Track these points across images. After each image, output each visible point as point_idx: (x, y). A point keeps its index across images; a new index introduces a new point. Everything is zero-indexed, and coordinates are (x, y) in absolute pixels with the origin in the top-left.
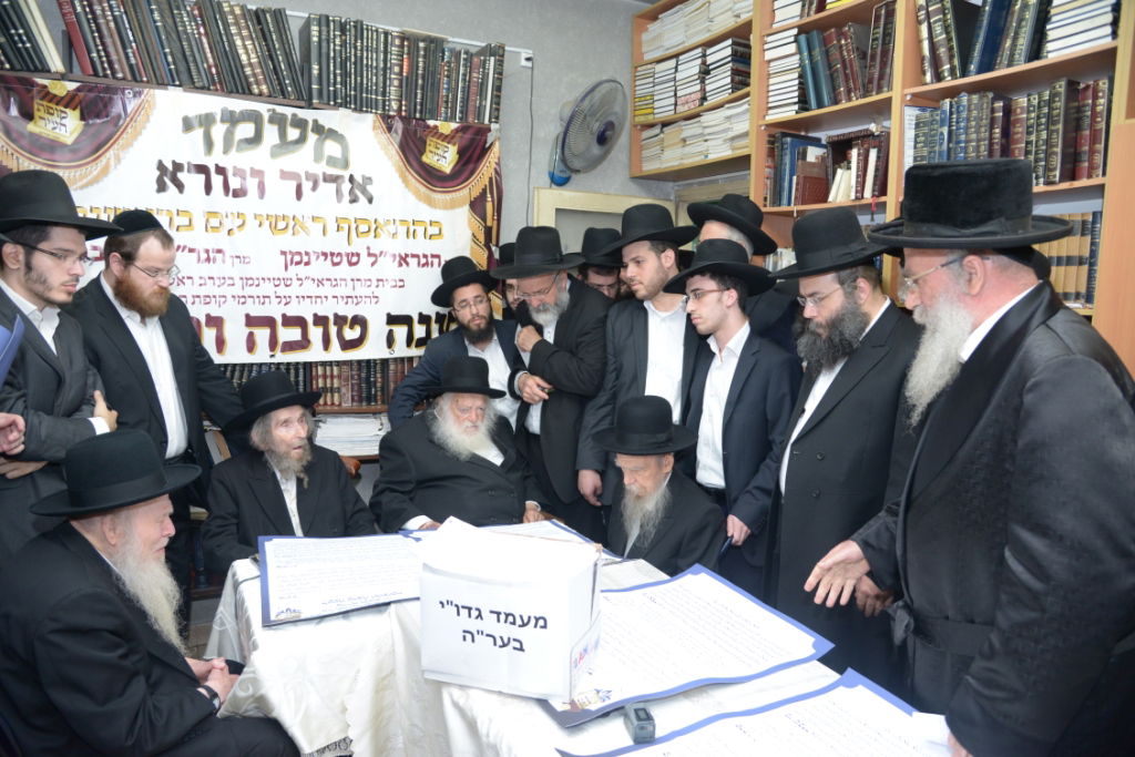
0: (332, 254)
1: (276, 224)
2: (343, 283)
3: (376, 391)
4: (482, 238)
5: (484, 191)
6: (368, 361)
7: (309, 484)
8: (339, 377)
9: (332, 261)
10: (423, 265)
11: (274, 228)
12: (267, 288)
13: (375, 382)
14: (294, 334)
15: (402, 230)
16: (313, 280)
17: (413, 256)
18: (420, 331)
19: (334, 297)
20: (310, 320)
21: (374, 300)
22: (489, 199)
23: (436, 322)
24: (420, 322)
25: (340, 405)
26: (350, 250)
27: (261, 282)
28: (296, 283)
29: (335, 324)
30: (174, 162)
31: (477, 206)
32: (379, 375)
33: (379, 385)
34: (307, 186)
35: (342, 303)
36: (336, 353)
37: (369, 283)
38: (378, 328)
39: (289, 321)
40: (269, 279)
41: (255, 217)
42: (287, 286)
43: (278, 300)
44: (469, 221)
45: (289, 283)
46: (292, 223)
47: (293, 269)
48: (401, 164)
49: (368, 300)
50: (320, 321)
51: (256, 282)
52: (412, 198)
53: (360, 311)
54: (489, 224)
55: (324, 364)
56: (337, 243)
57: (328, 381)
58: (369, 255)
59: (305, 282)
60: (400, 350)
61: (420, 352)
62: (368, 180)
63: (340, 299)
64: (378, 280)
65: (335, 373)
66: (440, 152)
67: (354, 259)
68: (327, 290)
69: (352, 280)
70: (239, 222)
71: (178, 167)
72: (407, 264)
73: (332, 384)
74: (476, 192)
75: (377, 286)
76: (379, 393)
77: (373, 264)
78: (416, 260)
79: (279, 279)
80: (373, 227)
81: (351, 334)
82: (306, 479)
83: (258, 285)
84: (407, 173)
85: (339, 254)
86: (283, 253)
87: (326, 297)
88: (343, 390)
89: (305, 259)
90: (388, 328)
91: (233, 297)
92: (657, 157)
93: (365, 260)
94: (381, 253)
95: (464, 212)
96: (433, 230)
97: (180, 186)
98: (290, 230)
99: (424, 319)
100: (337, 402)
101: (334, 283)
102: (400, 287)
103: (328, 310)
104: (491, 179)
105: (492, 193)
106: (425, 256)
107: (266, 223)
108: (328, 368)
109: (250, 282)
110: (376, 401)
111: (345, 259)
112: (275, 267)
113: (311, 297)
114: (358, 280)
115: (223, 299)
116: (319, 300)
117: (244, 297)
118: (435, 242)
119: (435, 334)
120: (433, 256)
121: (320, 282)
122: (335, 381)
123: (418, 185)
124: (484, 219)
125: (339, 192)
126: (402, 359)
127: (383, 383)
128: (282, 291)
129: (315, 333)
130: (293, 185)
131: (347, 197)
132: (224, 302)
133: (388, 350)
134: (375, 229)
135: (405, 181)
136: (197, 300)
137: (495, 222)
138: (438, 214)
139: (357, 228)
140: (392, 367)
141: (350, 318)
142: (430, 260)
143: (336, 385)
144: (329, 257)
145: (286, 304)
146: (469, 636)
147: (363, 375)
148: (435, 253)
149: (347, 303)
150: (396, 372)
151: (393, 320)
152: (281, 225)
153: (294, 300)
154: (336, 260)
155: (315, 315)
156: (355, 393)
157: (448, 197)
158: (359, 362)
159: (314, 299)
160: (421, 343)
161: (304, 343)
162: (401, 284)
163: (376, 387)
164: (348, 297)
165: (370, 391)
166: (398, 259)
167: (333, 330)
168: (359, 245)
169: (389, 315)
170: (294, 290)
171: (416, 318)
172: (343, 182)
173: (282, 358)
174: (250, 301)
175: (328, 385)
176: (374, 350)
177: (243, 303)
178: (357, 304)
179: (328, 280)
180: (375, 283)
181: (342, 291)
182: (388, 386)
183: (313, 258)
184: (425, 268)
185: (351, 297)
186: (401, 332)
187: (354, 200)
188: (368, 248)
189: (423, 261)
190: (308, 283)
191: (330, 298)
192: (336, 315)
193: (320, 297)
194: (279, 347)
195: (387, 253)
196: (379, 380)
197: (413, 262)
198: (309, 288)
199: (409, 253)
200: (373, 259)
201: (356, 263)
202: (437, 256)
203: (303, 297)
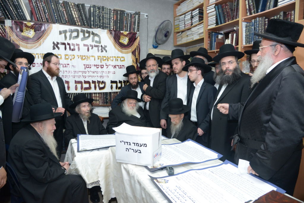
0: (97, 65)
1: (82, 58)
2: (99, 73)
3: (108, 101)
4: (135, 61)
5: (135, 49)
6: (106, 93)
7: (90, 122)
8: (99, 97)
9: (97, 67)
10: (120, 68)
11: (82, 59)
12: (80, 74)
13: (108, 98)
14: (87, 86)
15: (114, 59)
16: (92, 72)
17: (117, 66)
18: (119, 85)
19: (97, 76)
20: (91, 82)
22: (137, 51)
23: (123, 83)
25: (99, 104)
26: (101, 64)
27: (79, 72)
28: (88, 72)
29: (97, 83)
30: (57, 42)
31: (134, 53)
32: (109, 97)
33: (109, 99)
34: (90, 48)
35: (99, 78)
36: (98, 91)
37: (106, 73)
38: (108, 84)
39: (86, 82)
40: (81, 71)
41: (77, 56)
42: (85, 73)
43: (83, 77)
44: (132, 57)
45: (86, 72)
46: (86, 57)
47: (87, 69)
48: (114, 42)
49: (106, 77)
50: (94, 82)
51: (77, 72)
52: (117, 51)
53: (104, 80)
54: (137, 57)
55: (95, 93)
56: (98, 62)
57: (96, 98)
59: (90, 72)
60: (114, 90)
61: (119, 90)
62: (106, 46)
65: (98, 96)
66: (124, 39)
67: (102, 67)
68: (95, 74)
69: (102, 72)
70: (73, 57)
71: (58, 43)
72: (116, 68)
73: (97, 99)
74: (133, 49)
77: (107, 68)
78: (118, 67)
79: (83, 71)
80: (107, 58)
81: (102, 86)
82: (89, 121)
83: (78, 73)
84: (116, 45)
85: (99, 65)
86: (84, 65)
87: (95, 76)
88: (100, 100)
89: (90, 66)
90: (111, 84)
91: (72, 76)
92: (181, 40)
93: (105, 67)
94: (109, 65)
95: (130, 55)
96: (122, 59)
97: (59, 48)
98: (86, 59)
99: (120, 82)
101: (97, 73)
102: (114, 74)
103: (95, 79)
104: (137, 46)
105: (137, 50)
106: (120, 66)
107: (80, 57)
108: (96, 95)
110: (108, 103)
111: (100, 66)
112: (82, 68)
113: (91, 76)
114: (103, 72)
115: (69, 77)
117: (74, 76)
118: (123, 62)
119: (123, 86)
120: (122, 66)
121: (94, 72)
122: (98, 98)
123: (118, 47)
124: (135, 56)
125: (98, 49)
126: (115, 92)
127: (110, 98)
128: (84, 74)
129: (93, 85)
130: (87, 47)
131: (100, 51)
133: (111, 90)
134: (108, 59)
135: (115, 46)
136: (63, 77)
137: (138, 57)
138: (124, 55)
139: (103, 59)
140: (112, 94)
141: (101, 81)
142: (122, 67)
143: (98, 99)
144: (96, 66)
145: (85, 78)
146: (127, 150)
147: (105, 97)
148: (123, 65)
149: (100, 78)
150: (113, 96)
151: (112, 82)
152: (84, 58)
153: (87, 77)
154: (98, 67)
155: (92, 81)
156: (103, 101)
157: (126, 50)
158: (104, 93)
160: (119, 88)
161: (90, 88)
163: (108, 100)
164: (101, 76)
165: (107, 101)
166: (113, 66)
167: (97, 85)
168: (103, 63)
169: (111, 81)
170: (87, 74)
171: (118, 82)
172: (99, 47)
173: (84, 92)
174: (76, 77)
175: (96, 99)
176: (107, 90)
177: (74, 78)
178: (103, 78)
180: (108, 73)
181: (99, 75)
182: (111, 99)
183: (92, 66)
184: (120, 69)
186: (114, 85)
187: (102, 51)
188: (106, 64)
189: (120, 67)
190: (90, 73)
191: (96, 76)
192: (98, 81)
193: (94, 76)
194: (83, 89)
195: (110, 65)
196: (109, 98)
197: (117, 67)
198: (91, 74)
199: (116, 65)
200: (107, 66)
201: (103, 68)
202: (124, 66)
203: (89, 76)
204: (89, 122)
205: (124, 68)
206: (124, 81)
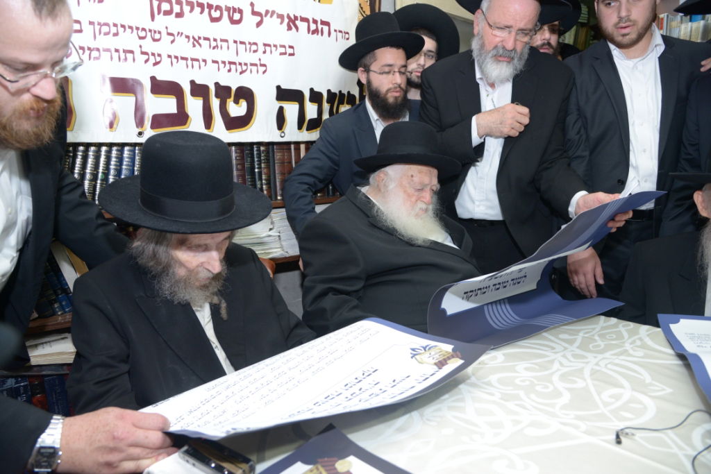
0: (210, 6)
2: (225, 44)
3: (262, 185)
9: (210, 14)
10: (314, 32)
12: (128, 40)
13: (260, 173)
14: (166, 105)
16: (188, 37)
17: (302, 19)
18: (311, 111)
19: (214, 62)
20: (187, 89)
21: (262, 69)
23: (328, 102)
24: (312, 100)
26: (231, 3)
27: (121, 30)
28: (166, 39)
29: (217, 96)
32: (263, 165)
33: (265, 176)
35: (224, 70)
36: (219, 132)
37: (254, 47)
38: (266, 105)
39: (160, 87)
40: (131, 27)
42: (155, 40)
43: (146, 57)
45: (157, 36)
47: (161, 20)
49: (254, 68)
50: (199, 90)
51: (114, 30)
53: (246, 81)
58: (254, 13)
59: (178, 39)
60: (292, 133)
61: (314, 136)
63: (222, 66)
64: (265, 45)
67: (237, 16)
68: (204, 52)
72: (297, 28)
75: (264, 52)
77: (259, 24)
78: (306, 24)
79: (144, 29)
81: (236, 110)
82: (224, 305)
83: (116, 34)
85: (218, 7)
87: (205, 61)
90: (277, 105)
91: (82, 49)
93: (250, 20)
94: (267, 12)
99: (316, 97)
101: (214, 44)
102: (290, 55)
103: (208, 77)
106: (315, 22)
109: (105, 29)
111: (225, 14)
112: (137, 13)
113: (186, 59)
114: (242, 43)
116: (196, 64)
117: (97, 49)
118: (323, 7)
120: (323, 23)
121: (196, 41)
126: (289, 143)
127: (269, 174)
128: (148, 45)
129: (194, 106)
133: (278, 132)
140: (278, 156)
141: (234, 89)
142: (320, 26)
144: (206, 10)
145: (156, 64)
147: (247, 165)
149: (229, 71)
150: (282, 162)
151: (284, 95)
153: (166, 61)
154: (216, 14)
155: (193, 83)
159: (190, 62)
160: (314, 124)
161: (180, 118)
162: (290, 51)
163: (261, 179)
164: (230, 63)
166: (286, 20)
167: (215, 103)
169: (278, 88)
170: (164, 47)
171: (307, 95)
174: (105, 55)
176: (261, 130)
177: (97, 59)
178: (241, 73)
179: (207, 39)
180: (261, 48)
181: (225, 54)
182: (275, 178)
183: (186, 7)
184: (315, 35)
185: (234, 63)
186: (291, 110)
188: (252, 4)
189: (313, 27)
190: (181, 41)
191: (209, 62)
192: (217, 84)
193: (197, 60)
194: (148, 123)
195: (273, 12)
196: (264, 171)
197: (302, 26)
198: (183, 48)
199: (298, 15)
200: (258, 19)
201: (239, 22)
202: (327, 24)
203: (176, 57)
204: (224, 312)
205: (329, 34)
206: (329, 91)
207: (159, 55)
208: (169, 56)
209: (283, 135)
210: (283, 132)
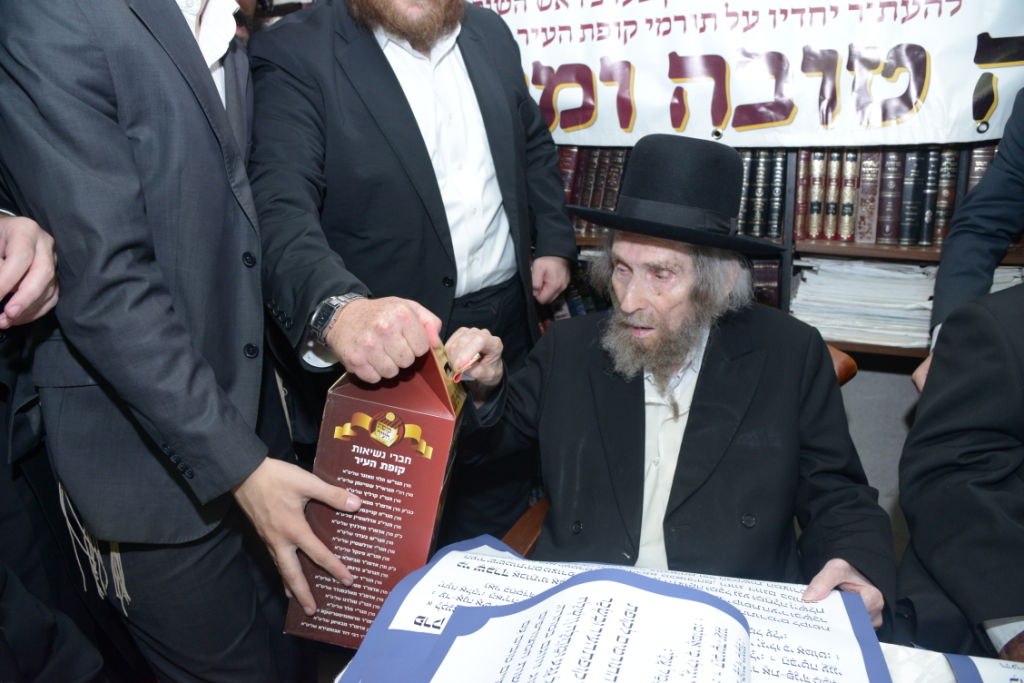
3: (934, 217)
6: (922, 149)
8: (857, 182)
13: (936, 197)
19: (853, 7)
21: (947, 6)
25: (851, 240)
29: (851, 67)
32: (943, 184)
33: (943, 203)
35: (868, 19)
36: (849, 129)
38: (953, 73)
43: (733, 19)
49: (932, 8)
55: (827, 151)
57: (833, 188)
63: (866, 12)
65: (848, 171)
73: (840, 196)
76: (941, 222)
87: (834, 9)
88: (863, 211)
90: (979, 71)
91: (649, 21)
100: (845, 234)
103: (836, 38)
108: (834, 165)
110: (932, 237)
113: (801, 11)
115: (631, 29)
116: (818, 16)
117: (667, 20)
122: (848, 191)
127: (954, 198)
129: (805, 89)
132: (632, 34)
133: (974, 124)
136: (588, 32)
140: (979, 162)
143: (847, 200)
145: (748, 28)
147: (909, 182)
149: (880, 19)
151: (994, 49)
153: (765, 19)
155: (807, 49)
156: (886, 219)
158: (901, 150)
159: (807, 15)
161: (779, 110)
163: (934, 208)
164: (883, 5)
165: (921, 216)
167: (845, 80)
169: (983, 37)
173: (734, 137)
174: (677, 26)
175: (832, 198)
177: (666, 32)
178: (906, 20)
185: (890, 4)
191: (843, 9)
192: (853, 49)
193: (821, 10)
194: (729, 118)
196: (945, 193)
203: (784, 12)
207: (755, 13)
208: (772, 12)
209: (984, 127)
210: (986, 123)
